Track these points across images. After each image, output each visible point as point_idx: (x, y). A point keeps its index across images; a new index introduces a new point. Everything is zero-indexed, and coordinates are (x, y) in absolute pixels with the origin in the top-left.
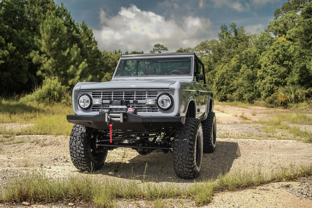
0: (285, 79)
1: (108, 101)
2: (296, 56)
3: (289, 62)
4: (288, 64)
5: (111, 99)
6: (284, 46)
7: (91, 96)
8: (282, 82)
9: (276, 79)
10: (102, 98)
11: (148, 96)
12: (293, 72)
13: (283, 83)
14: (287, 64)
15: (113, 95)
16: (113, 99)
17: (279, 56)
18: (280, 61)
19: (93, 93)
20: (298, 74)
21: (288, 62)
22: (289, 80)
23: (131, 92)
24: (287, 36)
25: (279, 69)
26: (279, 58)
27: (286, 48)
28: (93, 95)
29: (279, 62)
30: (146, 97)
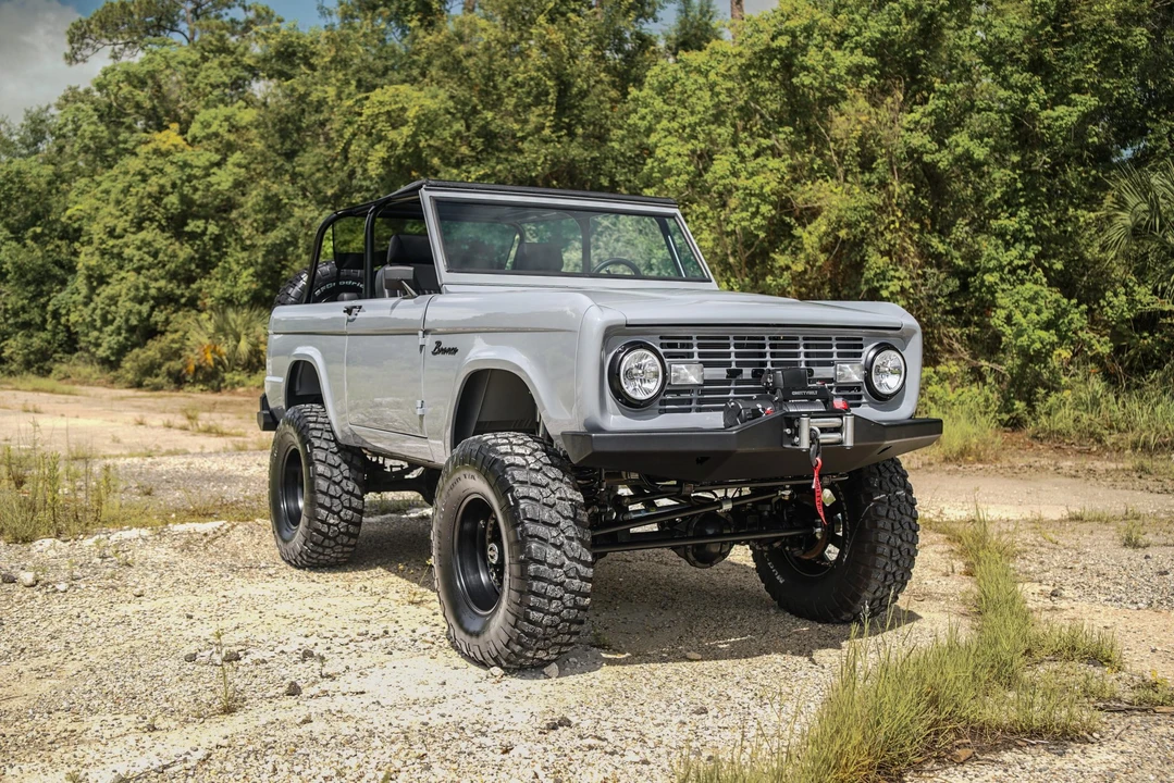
0: (194, 286)
1: (721, 373)
2: (254, 205)
3: (207, 222)
4: (204, 233)
5: (729, 364)
6: (191, 166)
7: (661, 351)
8: (182, 296)
9: (162, 283)
10: (696, 358)
11: (839, 355)
12: (229, 263)
13: (183, 300)
14: (199, 230)
15: (732, 349)
16: (737, 363)
17: (165, 201)
18: (167, 219)
19: (661, 338)
20: (251, 270)
21: (201, 223)
22: (213, 288)
23: (785, 338)
24: (195, 129)
25: (167, 246)
26: (165, 208)
27: (198, 172)
28: (662, 346)
29: (164, 222)
30: (835, 358)
